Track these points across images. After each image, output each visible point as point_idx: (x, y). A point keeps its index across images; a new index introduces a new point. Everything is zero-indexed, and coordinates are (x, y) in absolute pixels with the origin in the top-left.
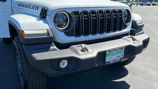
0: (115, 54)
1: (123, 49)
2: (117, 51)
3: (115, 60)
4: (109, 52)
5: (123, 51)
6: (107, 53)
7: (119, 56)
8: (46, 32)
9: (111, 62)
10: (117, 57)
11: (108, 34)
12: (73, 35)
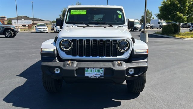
0: (94, 71)
1: (102, 69)
2: (96, 70)
3: (94, 77)
4: (89, 69)
5: (102, 71)
6: (86, 69)
7: (99, 74)
8: (53, 50)
9: (90, 77)
10: (97, 74)
11: (101, 58)
12: (71, 55)
